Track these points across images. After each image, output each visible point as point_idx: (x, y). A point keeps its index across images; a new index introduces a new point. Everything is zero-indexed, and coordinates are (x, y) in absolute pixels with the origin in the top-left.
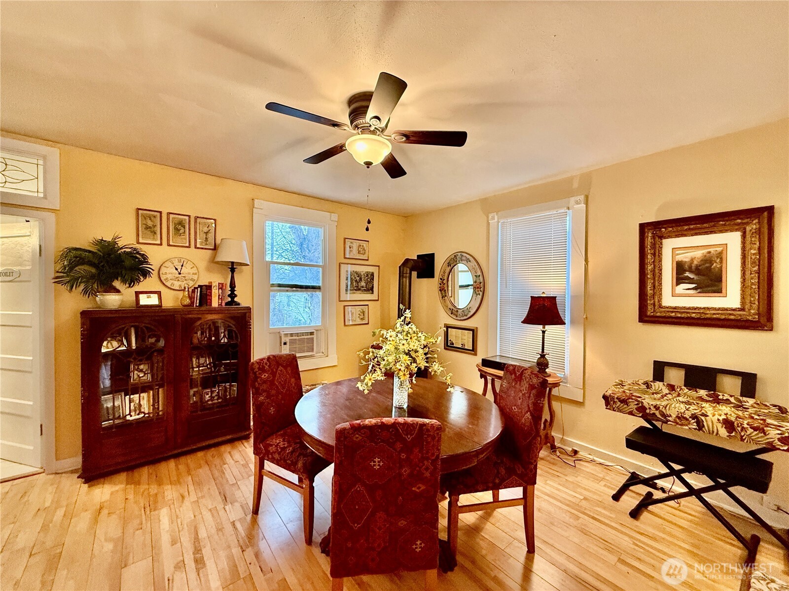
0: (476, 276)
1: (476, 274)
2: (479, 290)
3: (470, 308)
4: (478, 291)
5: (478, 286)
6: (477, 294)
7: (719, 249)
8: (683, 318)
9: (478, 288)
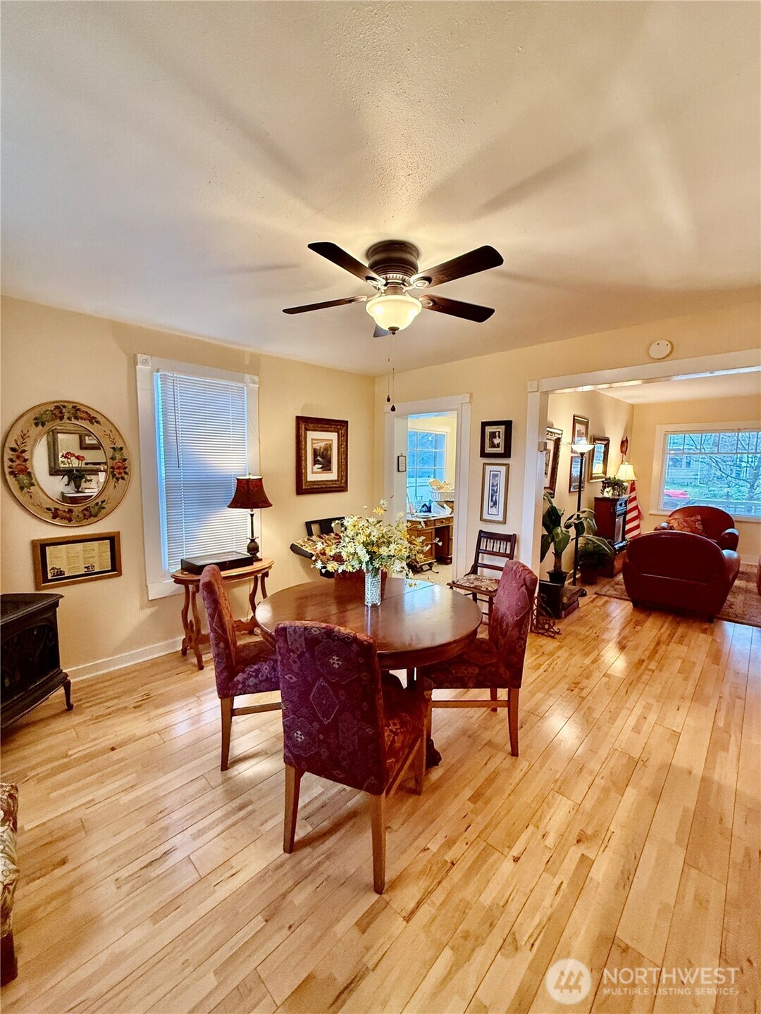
0: (113, 448)
1: (113, 446)
2: (122, 471)
3: (103, 502)
4: (120, 473)
5: (120, 465)
6: (118, 479)
7: (330, 442)
8: (317, 488)
9: (119, 468)
